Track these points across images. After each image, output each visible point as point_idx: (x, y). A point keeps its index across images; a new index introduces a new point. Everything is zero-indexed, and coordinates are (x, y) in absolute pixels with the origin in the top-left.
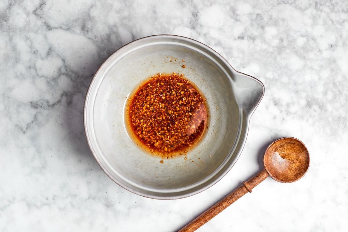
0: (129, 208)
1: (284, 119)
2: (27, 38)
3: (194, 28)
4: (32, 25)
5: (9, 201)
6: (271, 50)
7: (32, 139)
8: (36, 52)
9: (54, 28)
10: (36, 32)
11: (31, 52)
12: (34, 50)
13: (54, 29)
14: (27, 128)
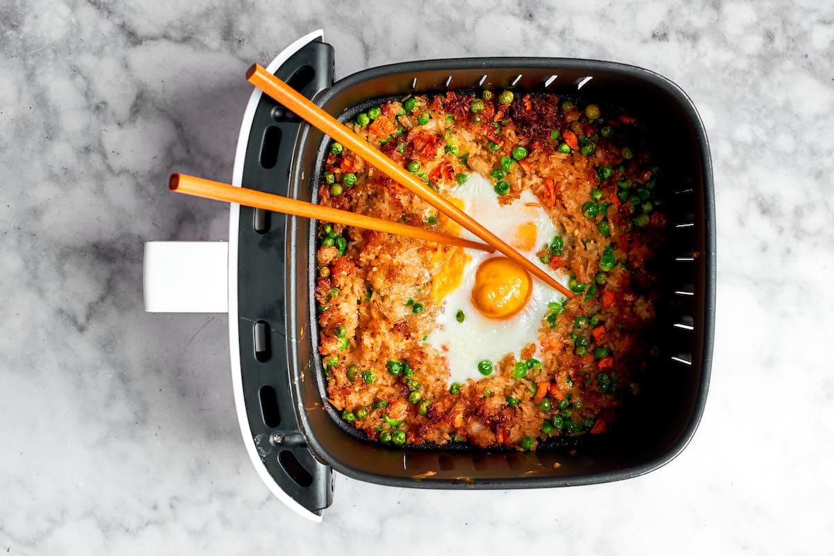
0: (382, 520)
1: (789, 251)
2: (75, 71)
3: (531, 16)
4: (87, 34)
5: (52, 520)
6: (742, 64)
7: (104, 347)
8: (103, 106)
9: (146, 39)
10: (99, 52)
11: (89, 107)
12: (95, 101)
13: (148, 41)
14: (88, 318)
